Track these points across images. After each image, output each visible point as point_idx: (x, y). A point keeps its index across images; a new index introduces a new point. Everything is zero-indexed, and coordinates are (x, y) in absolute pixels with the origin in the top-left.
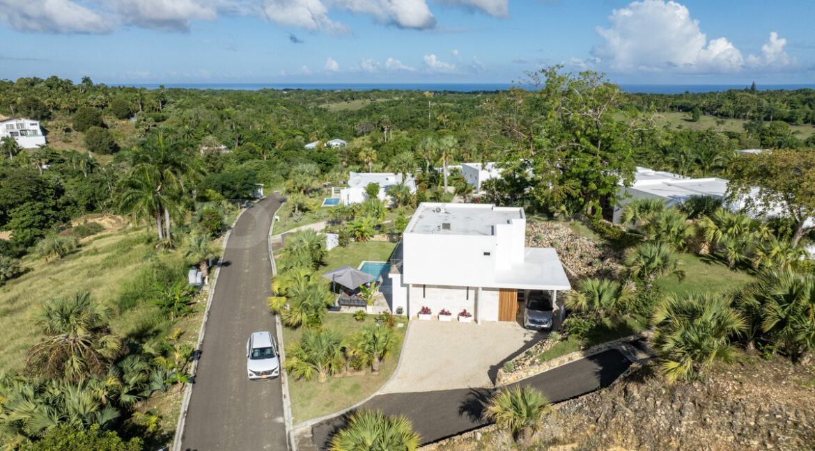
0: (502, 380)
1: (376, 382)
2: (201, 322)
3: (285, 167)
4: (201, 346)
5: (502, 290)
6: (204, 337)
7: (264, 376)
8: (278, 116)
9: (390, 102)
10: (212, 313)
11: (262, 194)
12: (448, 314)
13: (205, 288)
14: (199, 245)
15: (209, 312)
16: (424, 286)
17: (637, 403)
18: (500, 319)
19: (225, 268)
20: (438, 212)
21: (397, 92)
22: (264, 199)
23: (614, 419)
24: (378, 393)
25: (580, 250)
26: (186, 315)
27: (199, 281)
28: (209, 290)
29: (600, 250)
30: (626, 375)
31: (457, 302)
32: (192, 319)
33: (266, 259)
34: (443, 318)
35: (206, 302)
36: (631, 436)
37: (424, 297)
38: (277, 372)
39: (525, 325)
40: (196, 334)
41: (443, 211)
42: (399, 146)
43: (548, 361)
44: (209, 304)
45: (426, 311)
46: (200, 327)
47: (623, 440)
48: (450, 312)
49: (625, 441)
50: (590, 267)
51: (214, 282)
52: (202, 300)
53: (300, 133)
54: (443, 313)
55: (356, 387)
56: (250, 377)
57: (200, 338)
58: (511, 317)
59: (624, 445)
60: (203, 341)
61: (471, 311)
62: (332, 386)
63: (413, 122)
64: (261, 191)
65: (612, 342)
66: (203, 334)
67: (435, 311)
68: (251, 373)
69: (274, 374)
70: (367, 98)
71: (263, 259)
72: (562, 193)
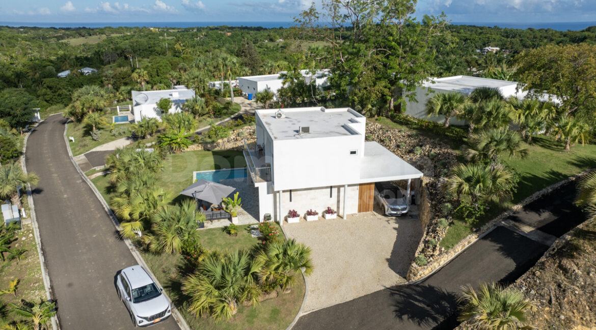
0: (418, 274)
1: (294, 302)
2: (39, 263)
3: (49, 93)
4: (53, 293)
5: (361, 185)
6: (51, 281)
7: (157, 320)
8: (22, 49)
9: (124, 36)
10: (47, 249)
11: (39, 118)
12: (315, 214)
13: (24, 222)
14: (7, 175)
15: (42, 249)
16: (291, 191)
17: (581, 280)
18: (360, 211)
19: (37, 196)
20: (279, 117)
21: (128, 29)
22: (42, 123)
23: (566, 299)
24: (301, 314)
25: (394, 141)
26: (13, 258)
27: (16, 215)
28: (31, 223)
29: (415, 139)
30: (552, 253)
31: (321, 202)
32: (26, 262)
33: (81, 181)
34: (310, 218)
35: (34, 238)
36: (588, 313)
37: (291, 201)
38: (169, 311)
39: (387, 213)
40: (39, 280)
41: (283, 116)
42: (161, 68)
43: (452, 248)
44: (38, 240)
45: (293, 214)
46: (40, 269)
47: (582, 318)
48: (317, 212)
49: (585, 319)
50: (412, 155)
51: (33, 214)
52: (27, 236)
53: (49, 64)
54: (310, 213)
55: (275, 312)
56: (140, 325)
57: (47, 284)
58: (369, 208)
59: (585, 323)
60: (52, 287)
61: (334, 208)
62: (247, 316)
63: (152, 51)
64: (38, 115)
65: (494, 220)
66: (48, 278)
67: (302, 213)
68: (141, 319)
69: (167, 315)
70: (102, 34)
71: (78, 182)
72: (378, 93)
